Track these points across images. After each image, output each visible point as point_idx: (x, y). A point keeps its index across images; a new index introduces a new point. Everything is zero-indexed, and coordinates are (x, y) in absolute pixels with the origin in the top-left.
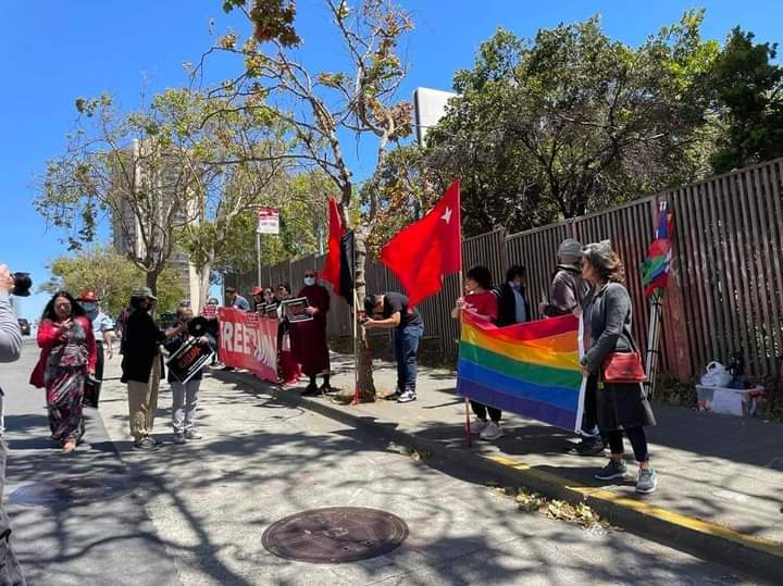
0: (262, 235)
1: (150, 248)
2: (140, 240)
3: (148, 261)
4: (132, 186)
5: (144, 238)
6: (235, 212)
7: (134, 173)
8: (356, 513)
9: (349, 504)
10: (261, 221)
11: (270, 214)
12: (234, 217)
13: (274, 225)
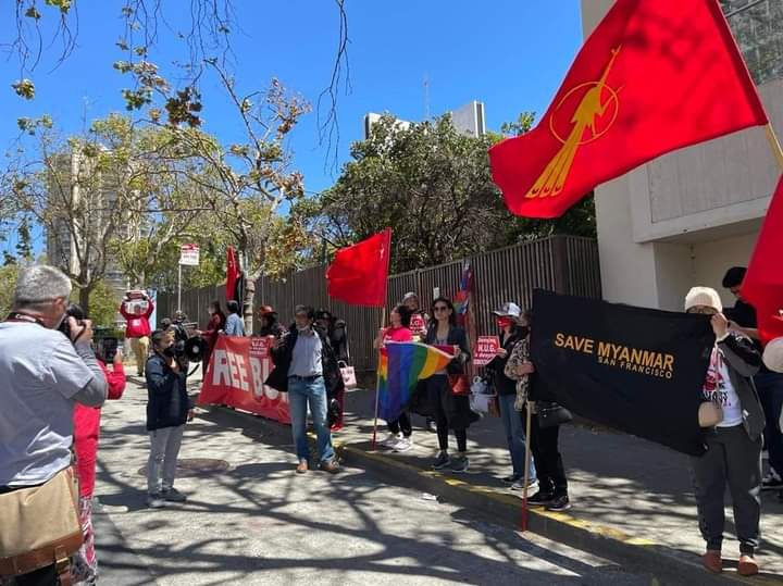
0: (183, 266)
1: (84, 264)
2: (75, 258)
3: (81, 279)
4: (69, 206)
5: (78, 255)
6: (167, 240)
7: (72, 193)
8: (204, 460)
9: (202, 457)
10: (183, 255)
11: (191, 248)
12: (165, 243)
13: (195, 257)
